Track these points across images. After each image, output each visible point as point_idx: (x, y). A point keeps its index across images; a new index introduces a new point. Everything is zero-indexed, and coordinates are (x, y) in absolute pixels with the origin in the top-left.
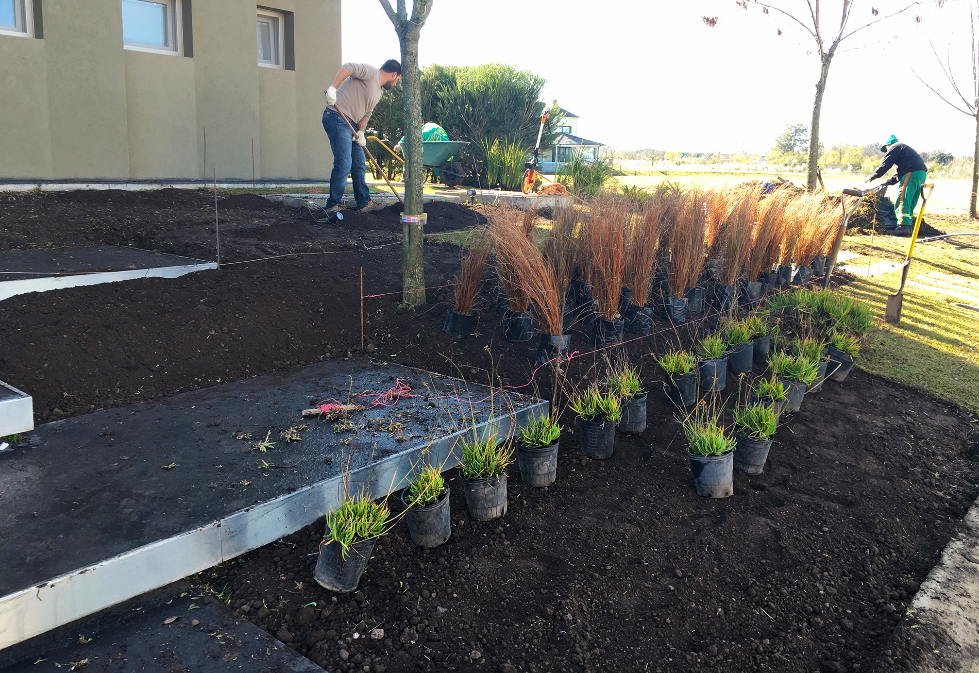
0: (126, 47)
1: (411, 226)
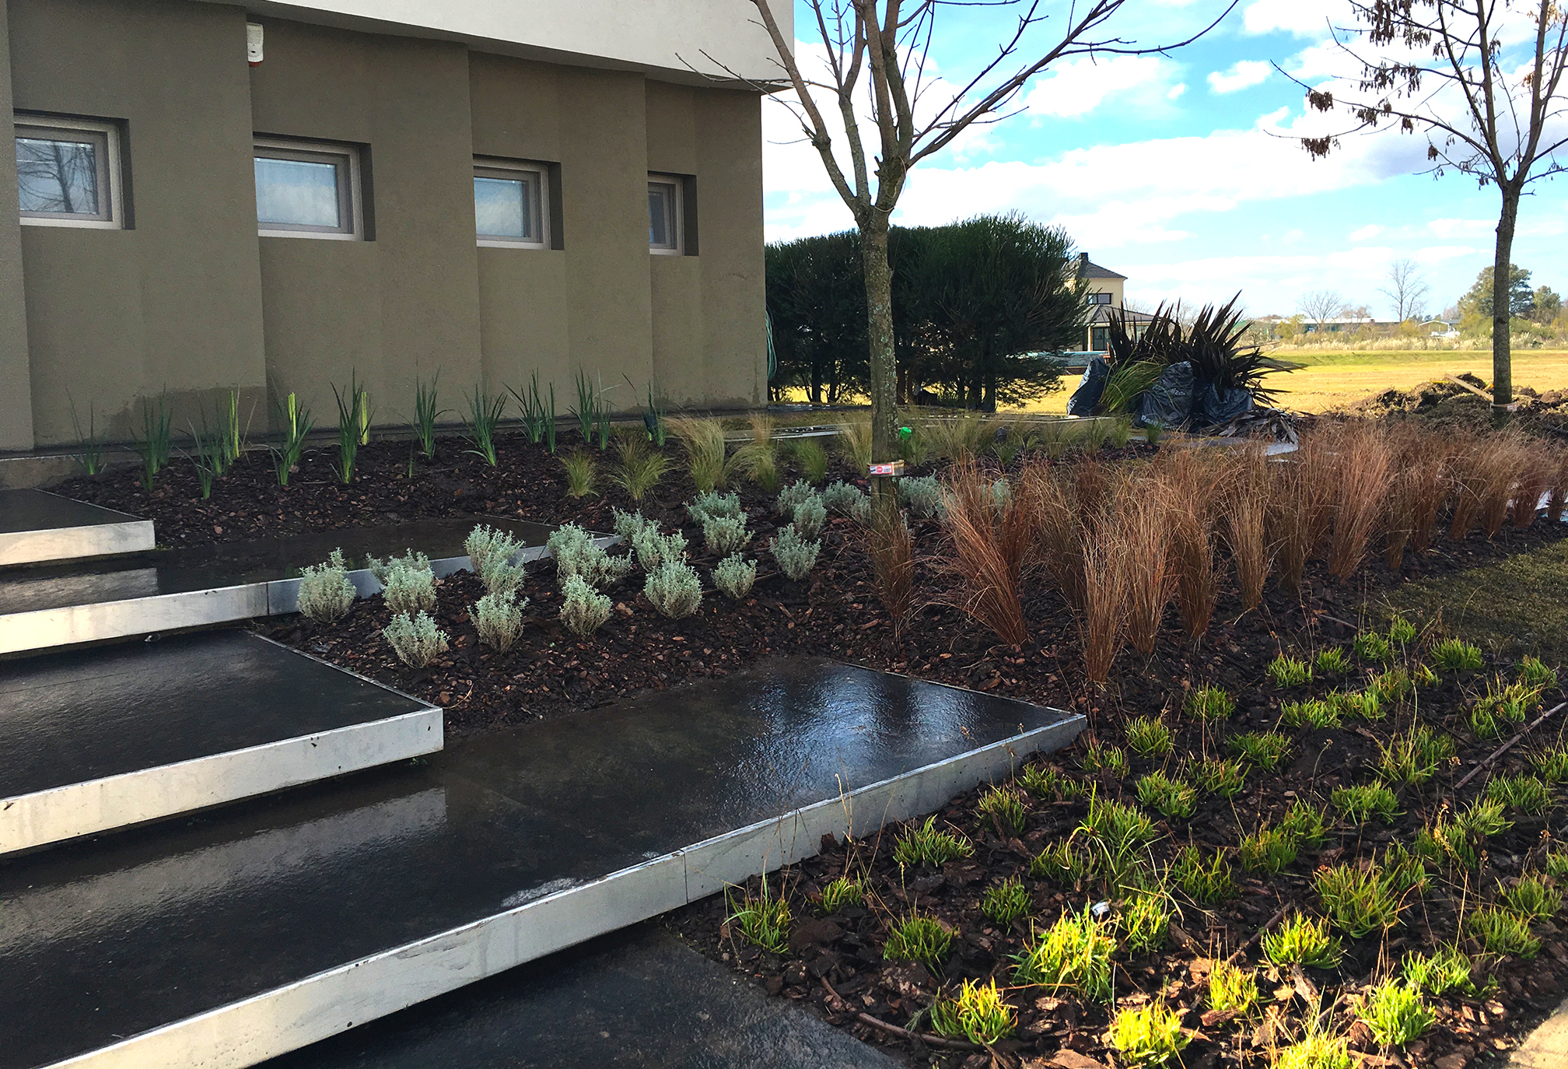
0: (480, 243)
1: (883, 479)
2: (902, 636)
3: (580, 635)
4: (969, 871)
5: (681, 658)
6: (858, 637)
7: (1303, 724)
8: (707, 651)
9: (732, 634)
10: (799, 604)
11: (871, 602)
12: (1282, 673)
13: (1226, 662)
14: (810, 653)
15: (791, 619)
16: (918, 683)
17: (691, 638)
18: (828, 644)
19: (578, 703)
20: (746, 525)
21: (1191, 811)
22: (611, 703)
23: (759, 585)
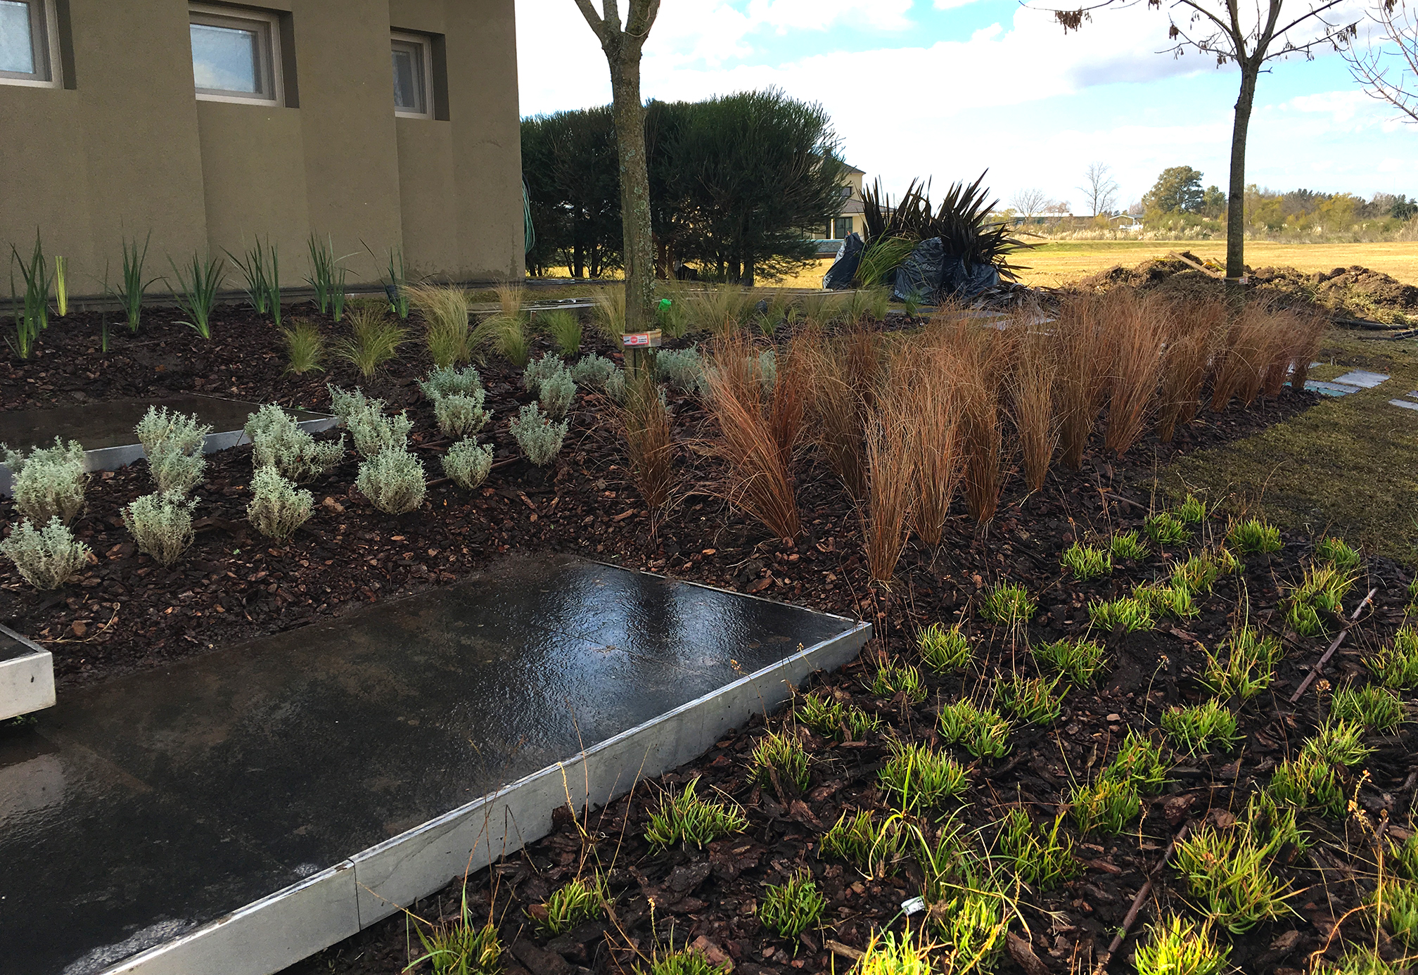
0: (199, 97)
1: (636, 350)
2: (660, 529)
3: (274, 538)
4: (741, 854)
5: (399, 562)
6: (611, 530)
7: (1117, 628)
8: (432, 553)
9: (464, 530)
10: (543, 493)
11: (624, 489)
12: (1079, 563)
13: (1016, 551)
14: (555, 550)
15: (534, 510)
16: (678, 584)
17: (413, 538)
18: (576, 539)
19: (263, 625)
20: (486, 402)
21: (1006, 751)
22: (306, 623)
23: (496, 474)
